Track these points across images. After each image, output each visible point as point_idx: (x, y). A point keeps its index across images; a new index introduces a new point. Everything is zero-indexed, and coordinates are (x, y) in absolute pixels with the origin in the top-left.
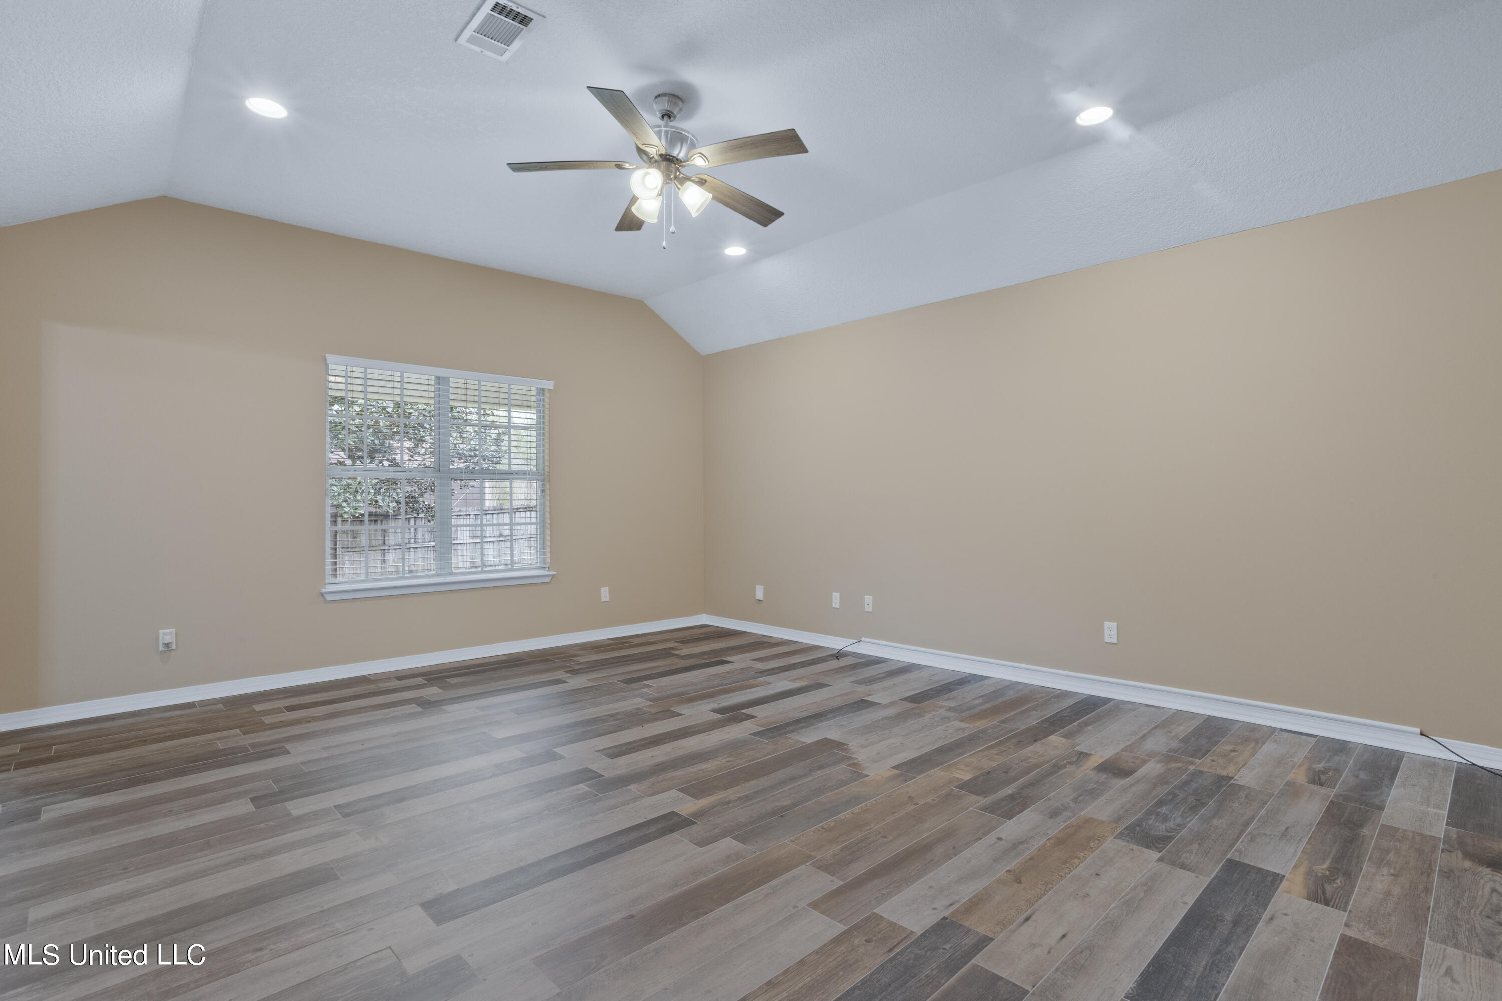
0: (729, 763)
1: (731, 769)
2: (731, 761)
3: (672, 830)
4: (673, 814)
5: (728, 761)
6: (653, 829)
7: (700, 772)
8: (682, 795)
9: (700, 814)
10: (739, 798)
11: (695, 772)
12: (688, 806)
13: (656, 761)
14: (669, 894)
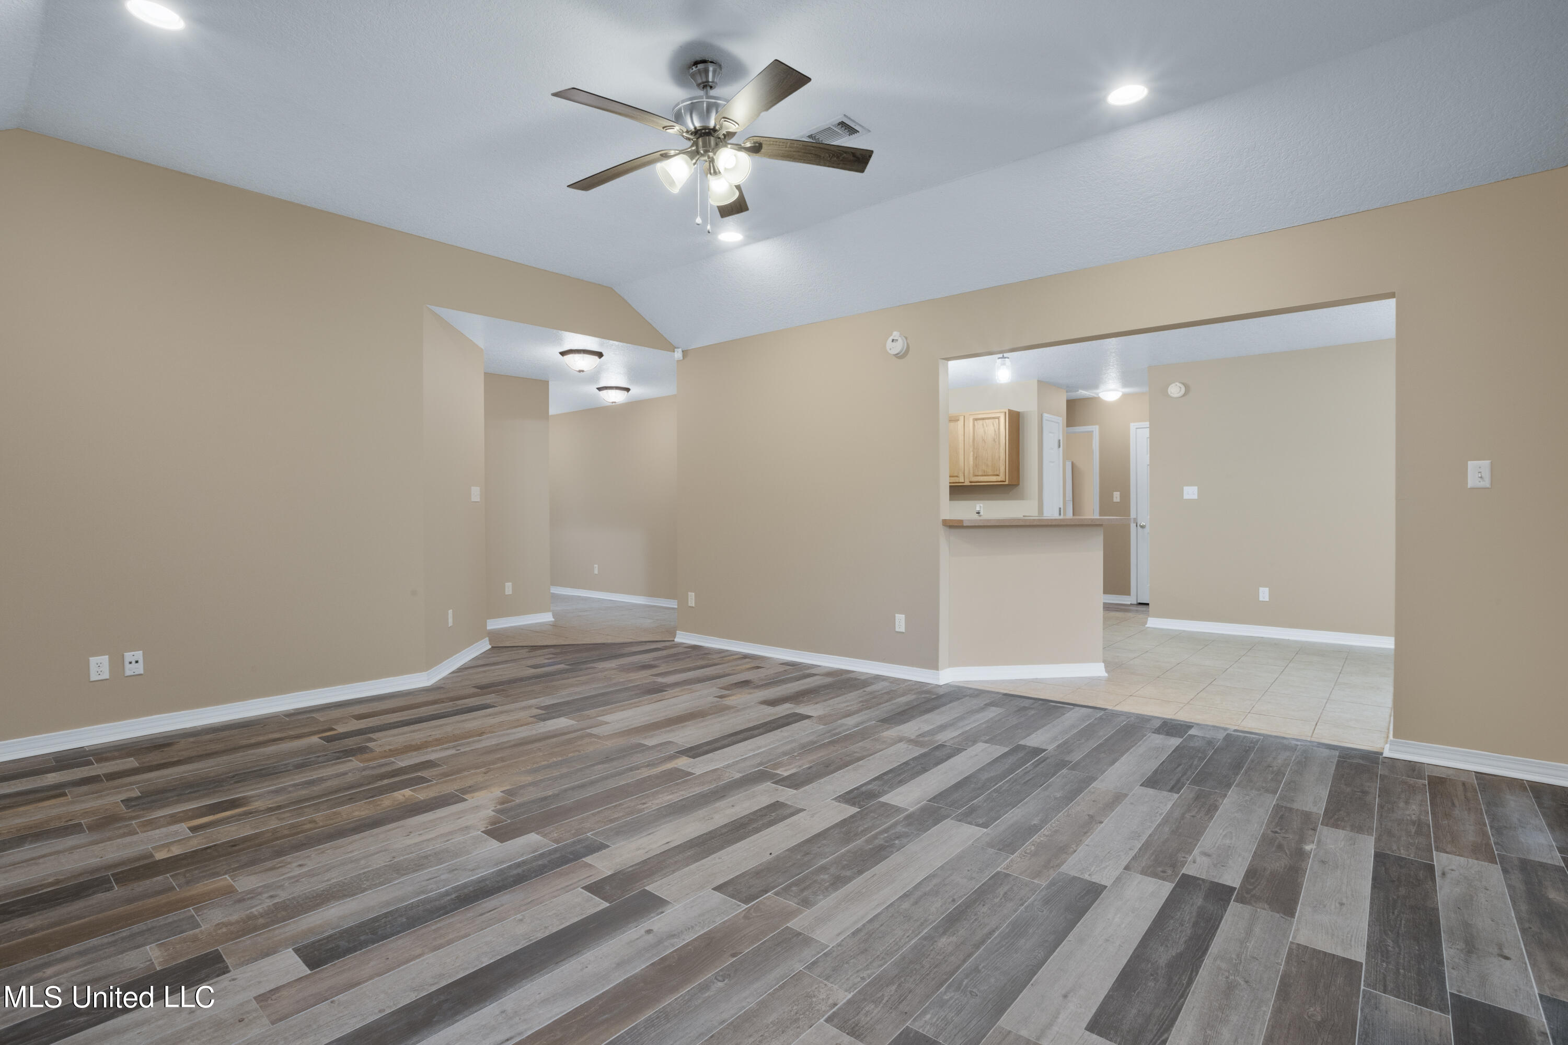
0: (644, 801)
1: (643, 795)
2: (641, 804)
3: (691, 749)
4: (694, 757)
5: (644, 804)
6: (706, 748)
7: (676, 791)
8: (689, 770)
9: (671, 758)
10: (638, 770)
11: (680, 791)
12: (683, 763)
13: (725, 801)
14: (687, 723)
